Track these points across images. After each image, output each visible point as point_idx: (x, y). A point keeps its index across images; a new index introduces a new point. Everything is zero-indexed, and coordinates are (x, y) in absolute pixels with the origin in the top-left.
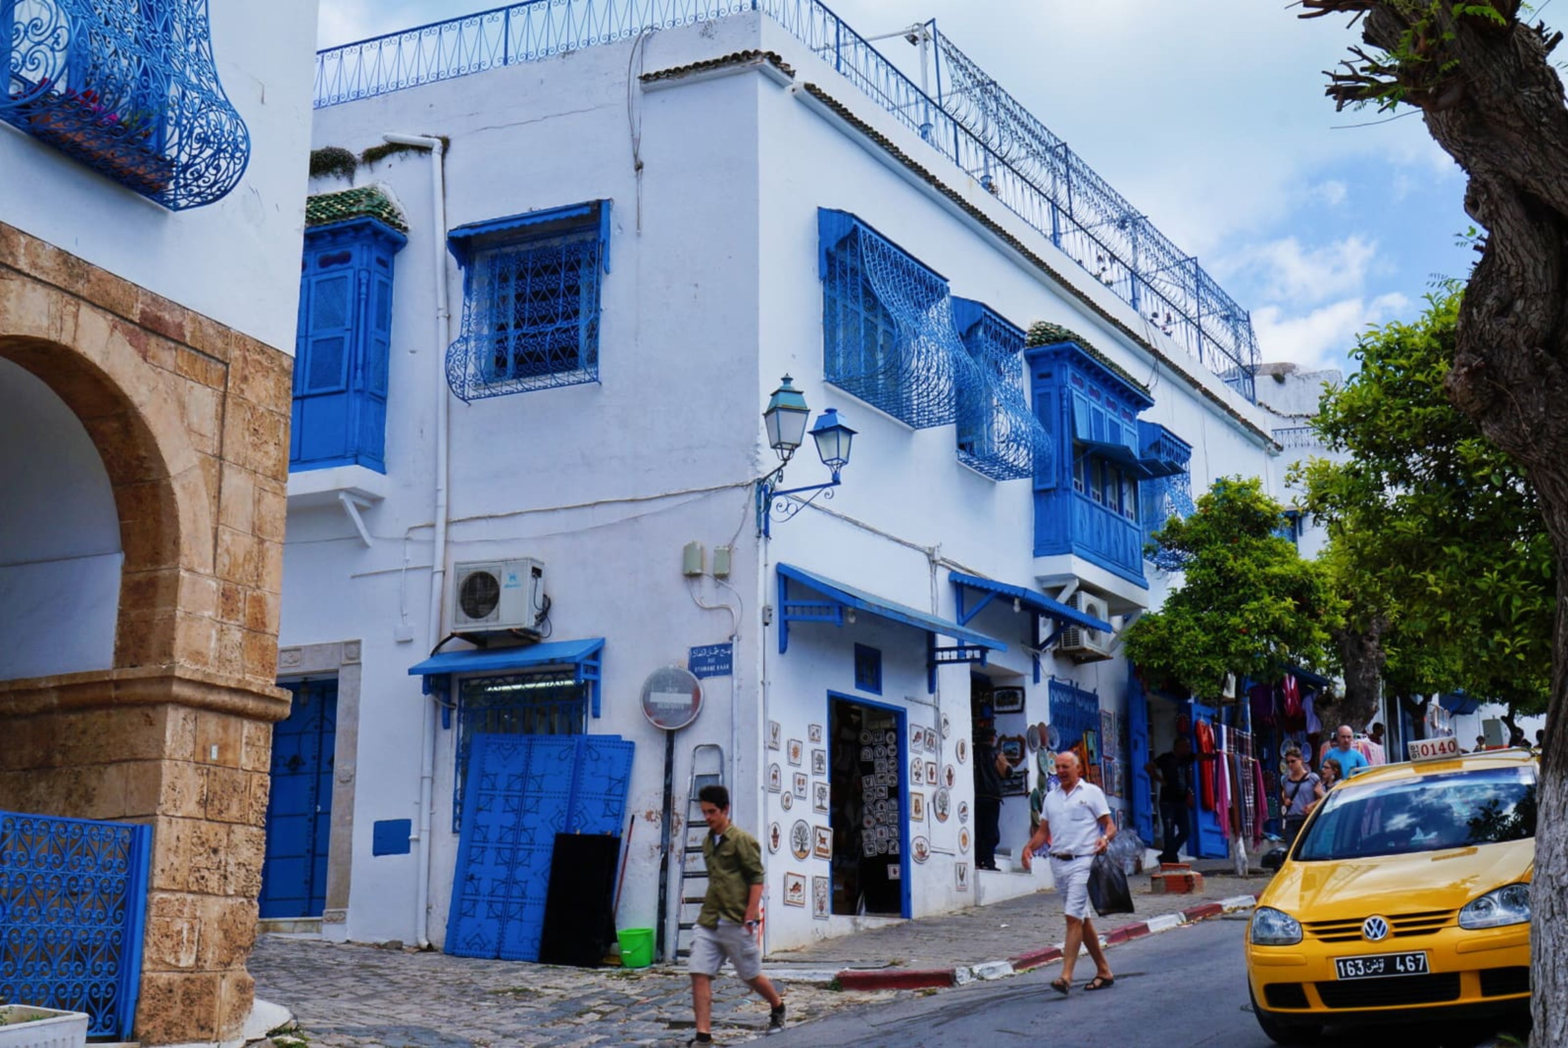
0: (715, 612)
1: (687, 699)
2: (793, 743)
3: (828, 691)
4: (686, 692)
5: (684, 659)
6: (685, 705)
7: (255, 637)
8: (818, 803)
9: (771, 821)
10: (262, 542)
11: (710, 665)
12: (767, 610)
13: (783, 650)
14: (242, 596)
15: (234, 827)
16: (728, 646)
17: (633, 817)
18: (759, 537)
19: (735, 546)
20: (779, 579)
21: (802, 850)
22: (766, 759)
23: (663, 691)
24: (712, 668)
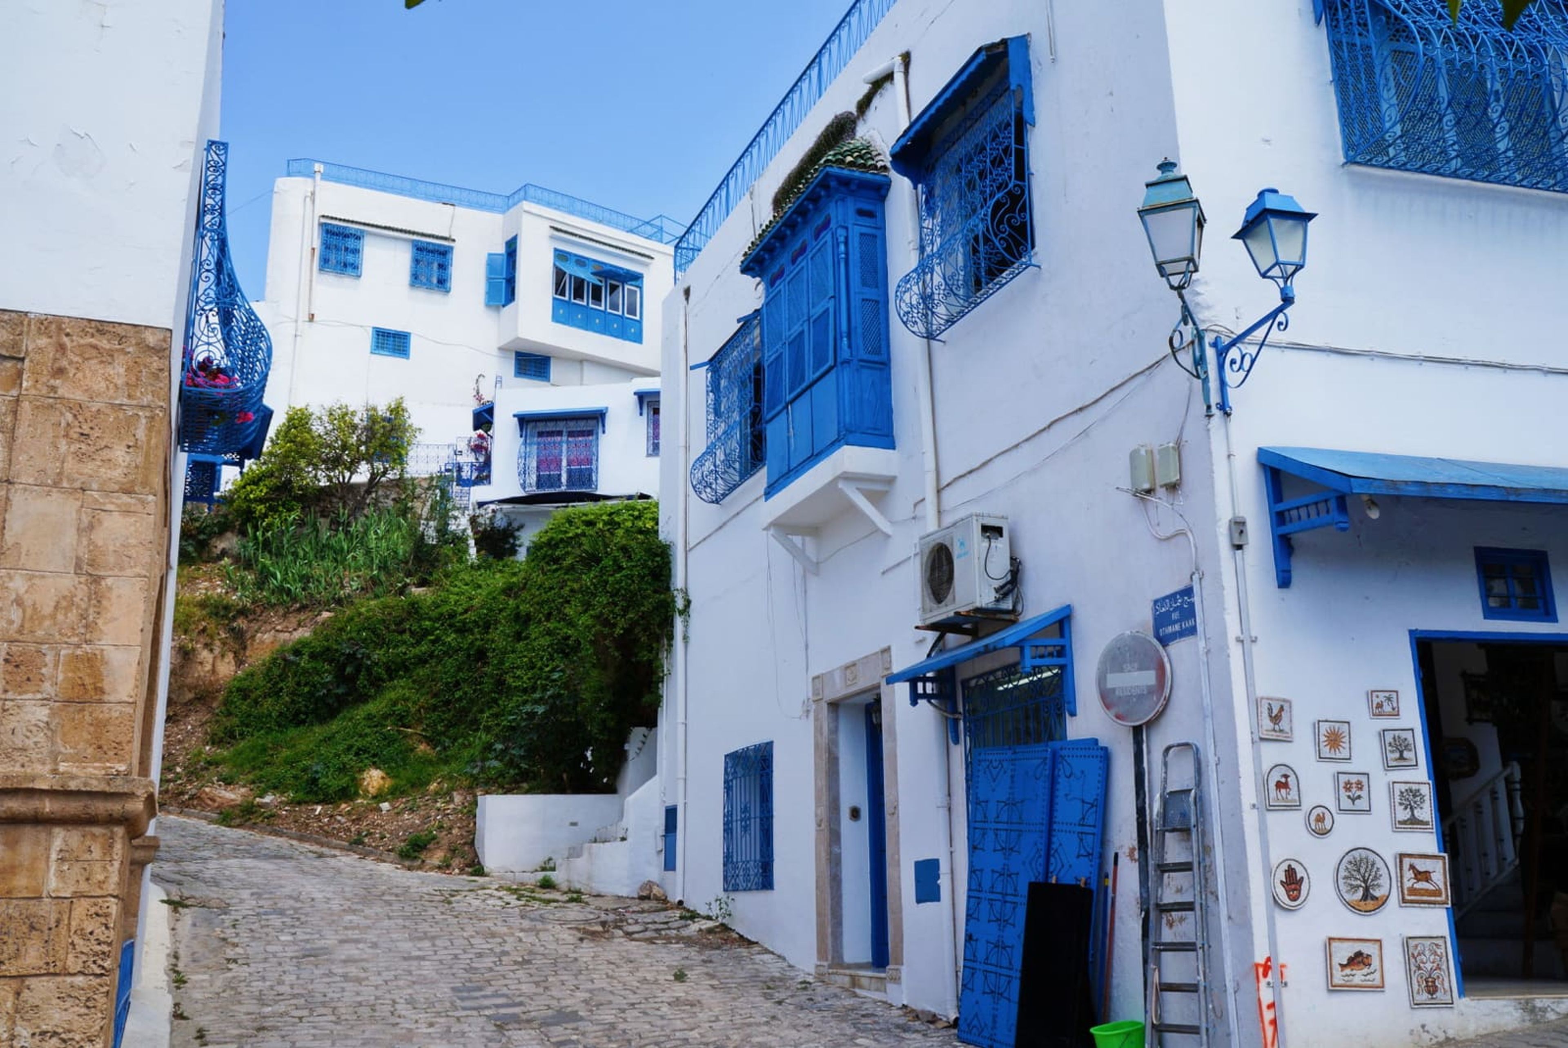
0: (1173, 541)
1: (1149, 678)
2: (1324, 727)
3: (1411, 632)
4: (1148, 669)
5: (1145, 616)
6: (1148, 687)
7: (82, 710)
8: (1403, 814)
9: (1277, 856)
10: (97, 580)
11: (1174, 622)
12: (1238, 526)
13: (1284, 582)
14: (49, 659)
15: (32, 982)
16: (1188, 592)
17: (1116, 855)
18: (1209, 416)
19: (1184, 439)
20: (1265, 472)
21: (1367, 896)
22: (1257, 759)
23: (1121, 670)
24: (1177, 627)
